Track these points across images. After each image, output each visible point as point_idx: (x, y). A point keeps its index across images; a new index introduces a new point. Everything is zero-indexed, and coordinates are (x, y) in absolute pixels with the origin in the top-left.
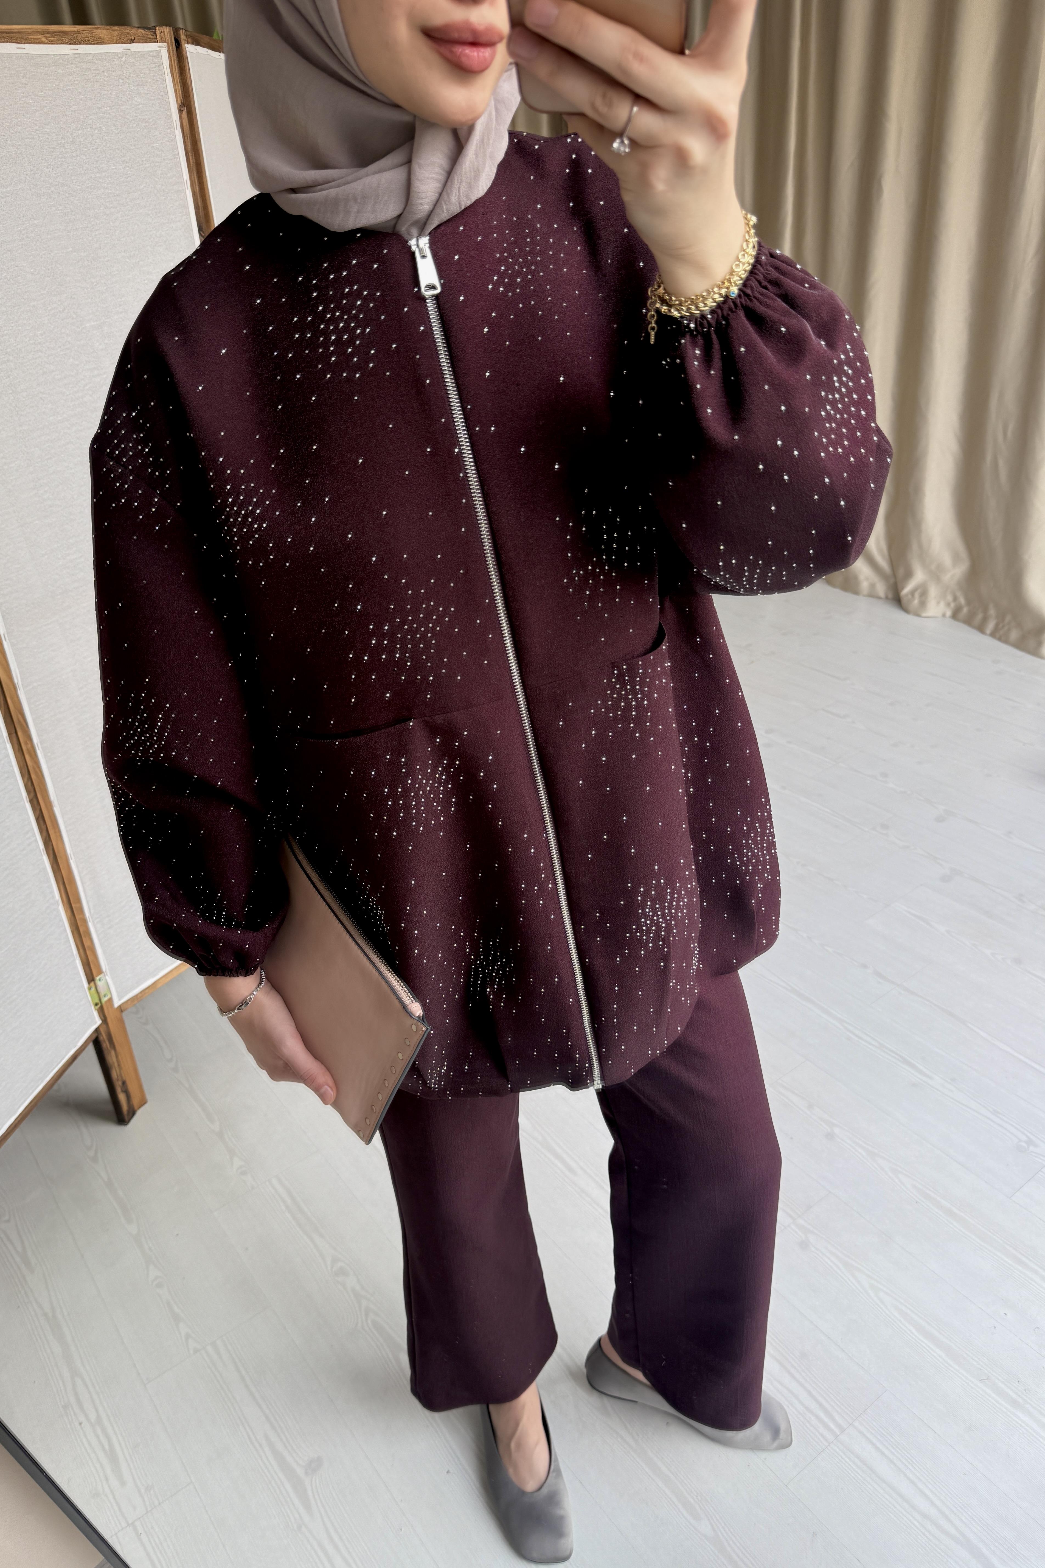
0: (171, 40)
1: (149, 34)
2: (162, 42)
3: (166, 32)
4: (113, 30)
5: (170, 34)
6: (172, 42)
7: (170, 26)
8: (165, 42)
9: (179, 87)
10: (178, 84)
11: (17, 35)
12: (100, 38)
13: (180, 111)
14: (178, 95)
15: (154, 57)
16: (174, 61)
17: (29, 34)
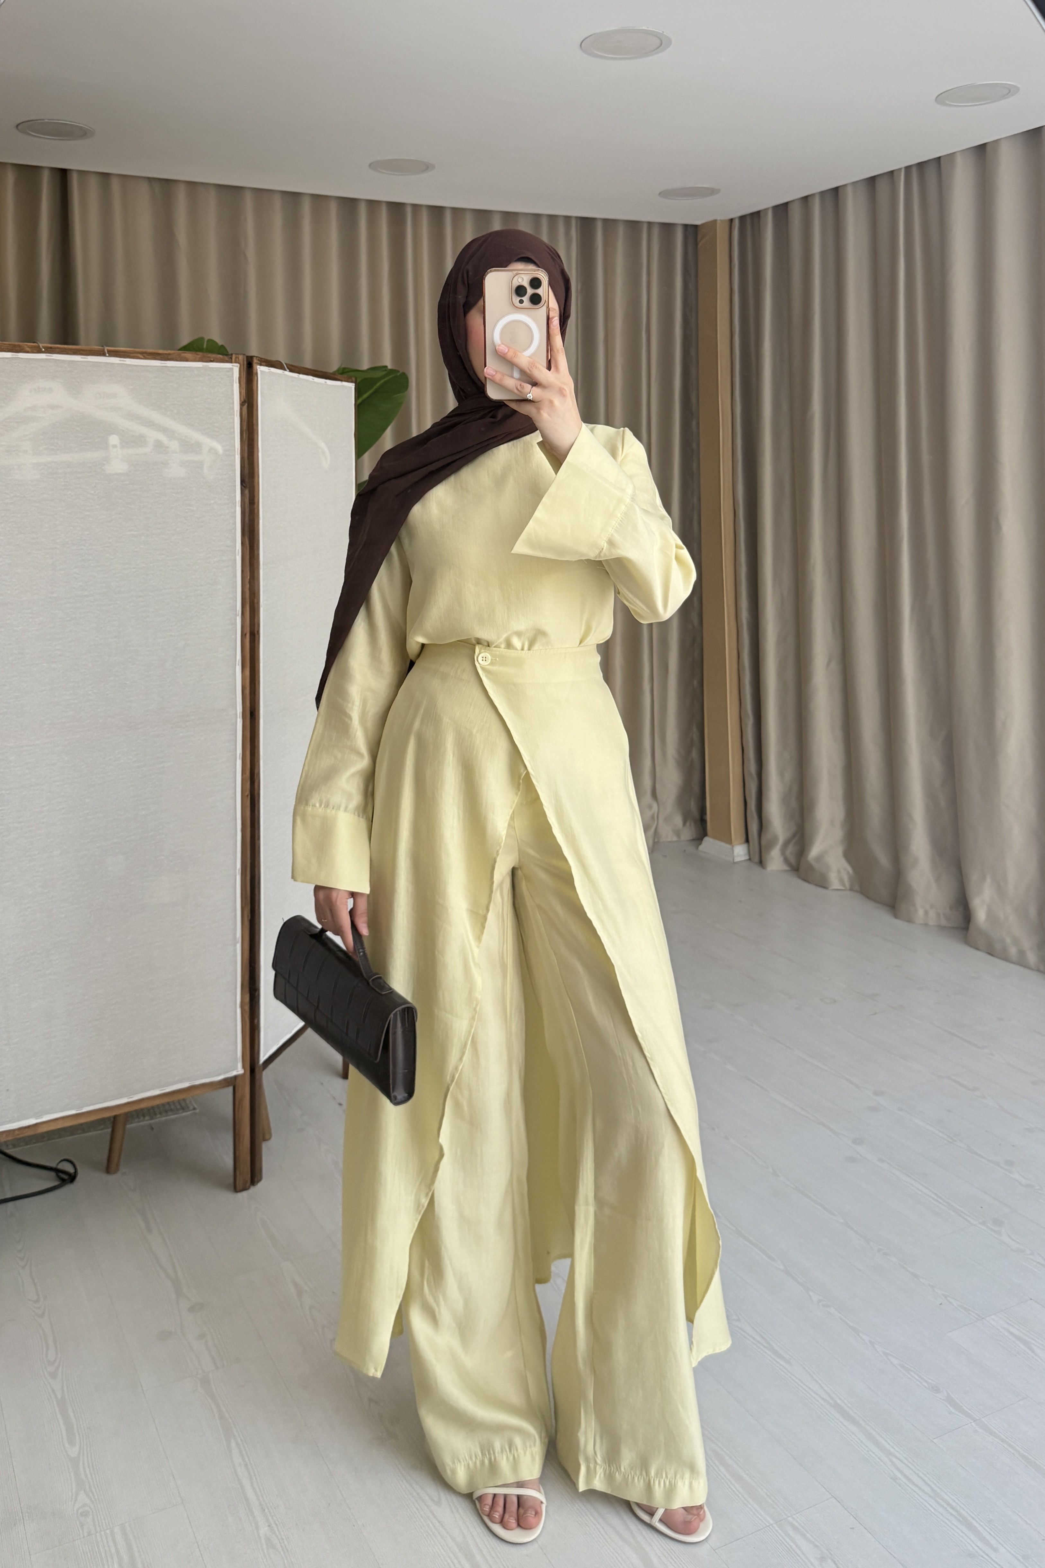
0: (243, 362)
1: (226, 358)
2: (236, 362)
3: (240, 358)
4: (197, 355)
5: (243, 359)
6: (244, 364)
7: (244, 355)
8: (239, 363)
9: (244, 391)
10: (243, 389)
11: (122, 353)
12: (185, 358)
13: (242, 404)
14: (242, 395)
15: (228, 372)
16: (243, 375)
17: (131, 353)
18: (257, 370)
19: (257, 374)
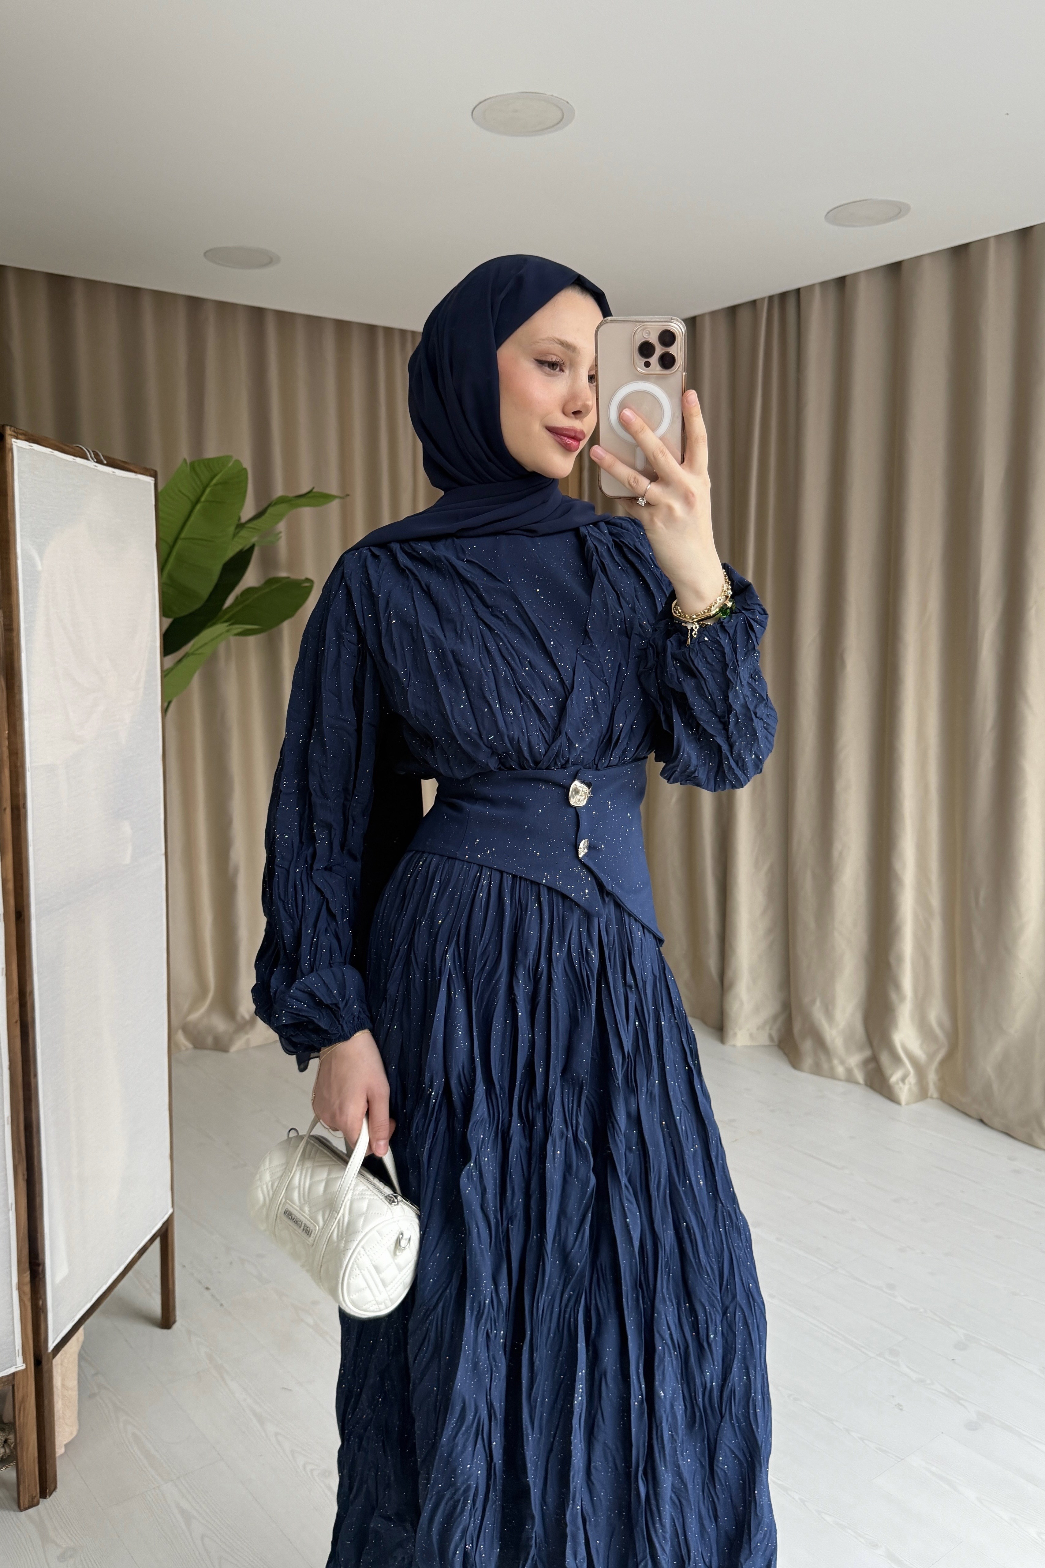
18: (12, 444)
19: (11, 450)
